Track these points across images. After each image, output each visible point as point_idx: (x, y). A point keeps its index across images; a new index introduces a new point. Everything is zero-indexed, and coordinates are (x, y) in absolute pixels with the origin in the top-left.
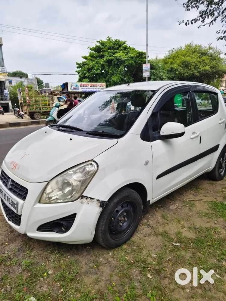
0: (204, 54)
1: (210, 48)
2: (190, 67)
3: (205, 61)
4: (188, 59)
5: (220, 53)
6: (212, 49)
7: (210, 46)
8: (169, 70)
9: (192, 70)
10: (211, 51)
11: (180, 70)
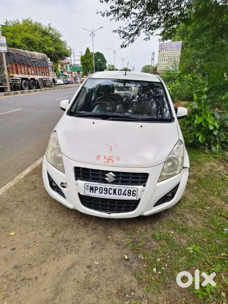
0: (45, 33)
1: (50, 29)
2: (34, 45)
3: (48, 41)
4: (31, 36)
5: (60, 35)
6: (52, 29)
7: (49, 26)
8: (11, 45)
9: (37, 48)
10: (51, 32)
11: (25, 47)
